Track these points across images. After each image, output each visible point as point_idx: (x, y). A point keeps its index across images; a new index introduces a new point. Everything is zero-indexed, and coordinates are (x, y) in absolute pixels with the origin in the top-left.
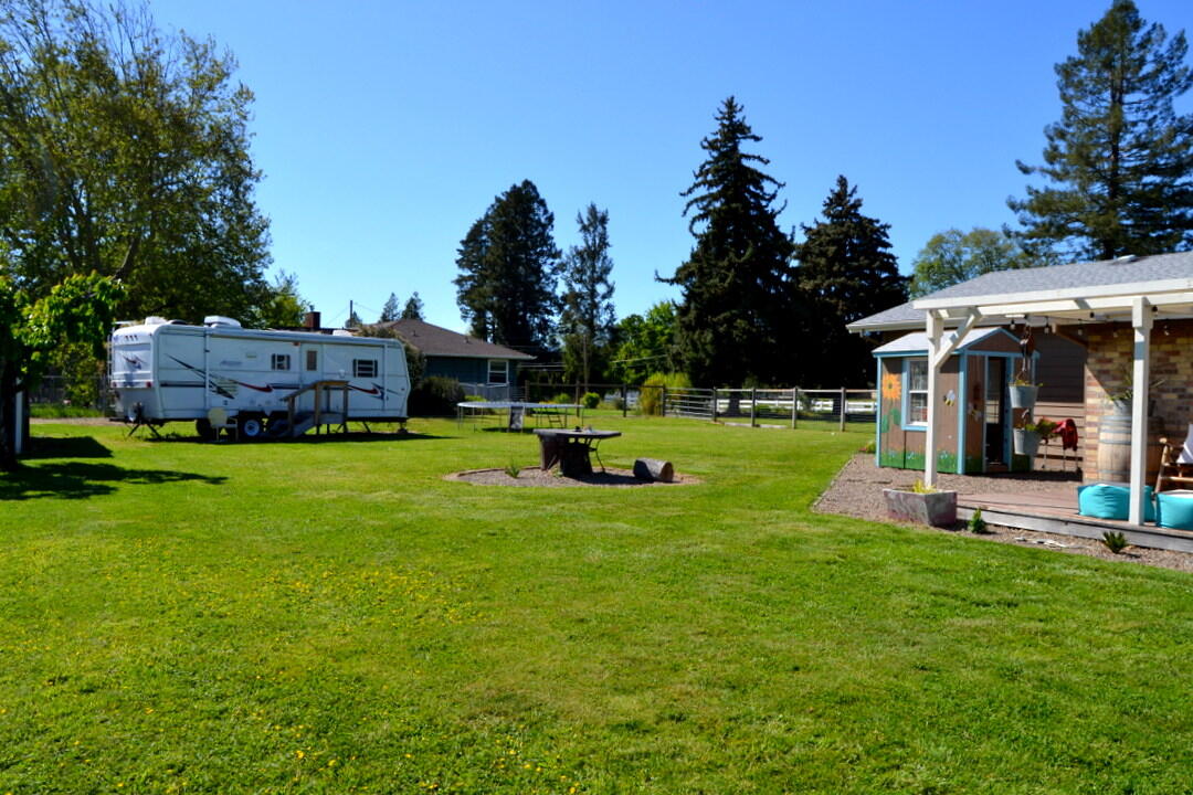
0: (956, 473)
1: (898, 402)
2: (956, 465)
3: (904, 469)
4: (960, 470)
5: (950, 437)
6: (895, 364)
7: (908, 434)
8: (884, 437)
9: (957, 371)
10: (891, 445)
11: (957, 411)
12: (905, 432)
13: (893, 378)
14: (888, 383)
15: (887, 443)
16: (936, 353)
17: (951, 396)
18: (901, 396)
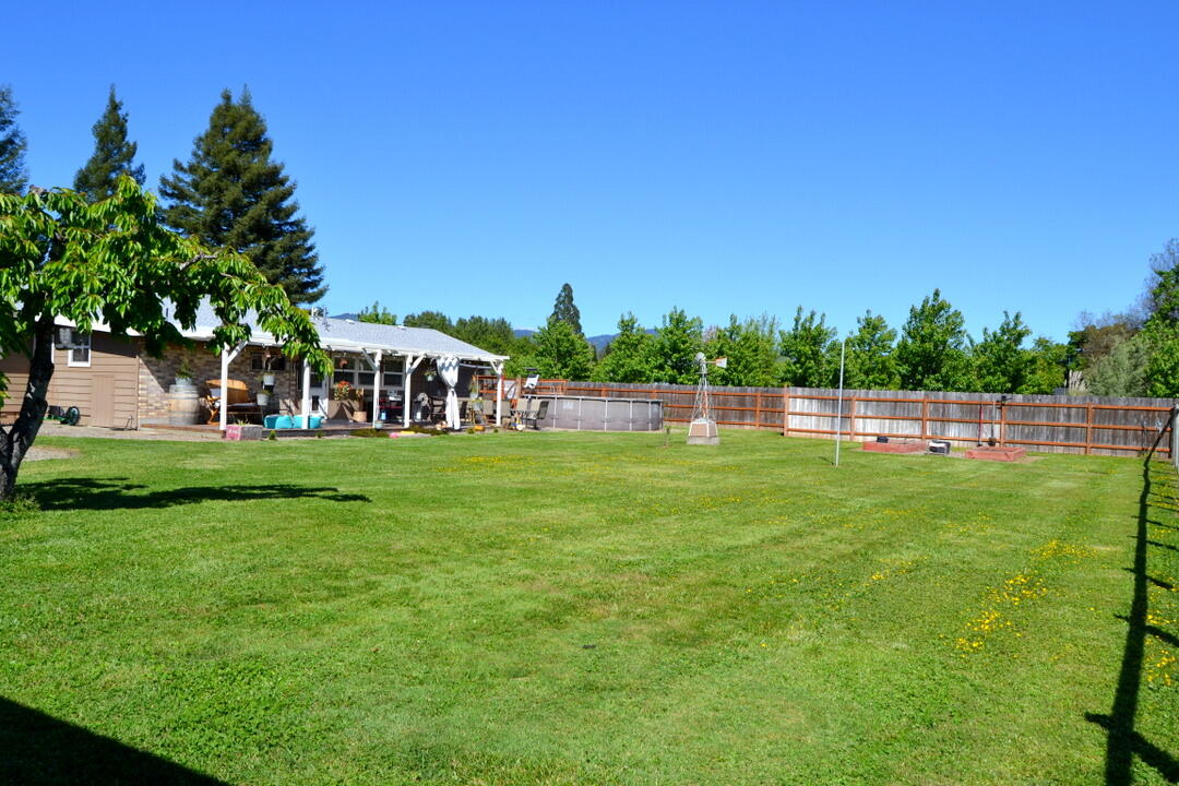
16: (229, 356)
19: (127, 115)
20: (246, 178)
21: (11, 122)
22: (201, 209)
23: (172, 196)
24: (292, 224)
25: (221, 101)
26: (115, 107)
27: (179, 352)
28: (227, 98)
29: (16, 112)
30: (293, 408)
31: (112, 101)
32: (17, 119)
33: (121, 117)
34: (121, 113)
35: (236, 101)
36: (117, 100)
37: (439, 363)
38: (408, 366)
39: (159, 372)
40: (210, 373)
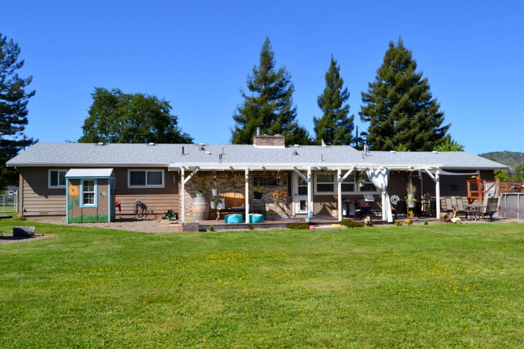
0: (107, 222)
1: (78, 197)
2: (107, 219)
3: (82, 223)
4: (109, 220)
5: (104, 209)
6: (75, 181)
7: (83, 209)
8: (71, 211)
9: (107, 184)
10: (74, 214)
11: (107, 199)
12: (82, 208)
13: (75, 187)
14: (72, 189)
15: (72, 213)
16: (185, 179)
17: (104, 194)
18: (79, 194)
19: (339, 66)
20: (398, 84)
21: (288, 82)
22: (375, 104)
23: (368, 101)
24: (430, 103)
25: (388, 48)
26: (334, 64)
27: (203, 178)
28: (392, 45)
29: (290, 77)
30: (286, 209)
31: (332, 62)
32: (291, 79)
33: (337, 68)
34: (337, 66)
35: (396, 46)
36: (334, 61)
37: (369, 173)
38: (339, 177)
39: (192, 190)
40: (224, 190)
